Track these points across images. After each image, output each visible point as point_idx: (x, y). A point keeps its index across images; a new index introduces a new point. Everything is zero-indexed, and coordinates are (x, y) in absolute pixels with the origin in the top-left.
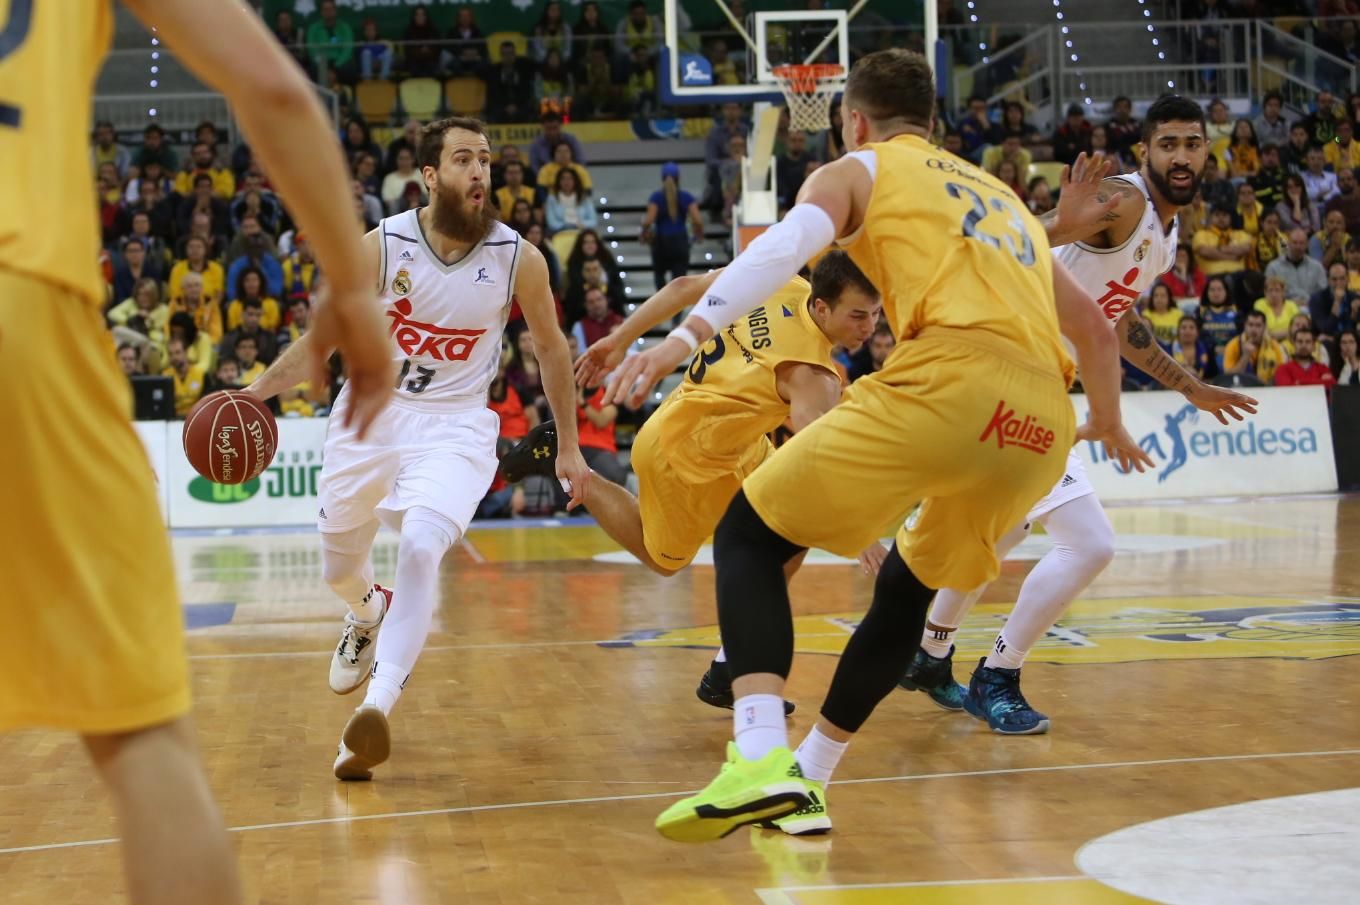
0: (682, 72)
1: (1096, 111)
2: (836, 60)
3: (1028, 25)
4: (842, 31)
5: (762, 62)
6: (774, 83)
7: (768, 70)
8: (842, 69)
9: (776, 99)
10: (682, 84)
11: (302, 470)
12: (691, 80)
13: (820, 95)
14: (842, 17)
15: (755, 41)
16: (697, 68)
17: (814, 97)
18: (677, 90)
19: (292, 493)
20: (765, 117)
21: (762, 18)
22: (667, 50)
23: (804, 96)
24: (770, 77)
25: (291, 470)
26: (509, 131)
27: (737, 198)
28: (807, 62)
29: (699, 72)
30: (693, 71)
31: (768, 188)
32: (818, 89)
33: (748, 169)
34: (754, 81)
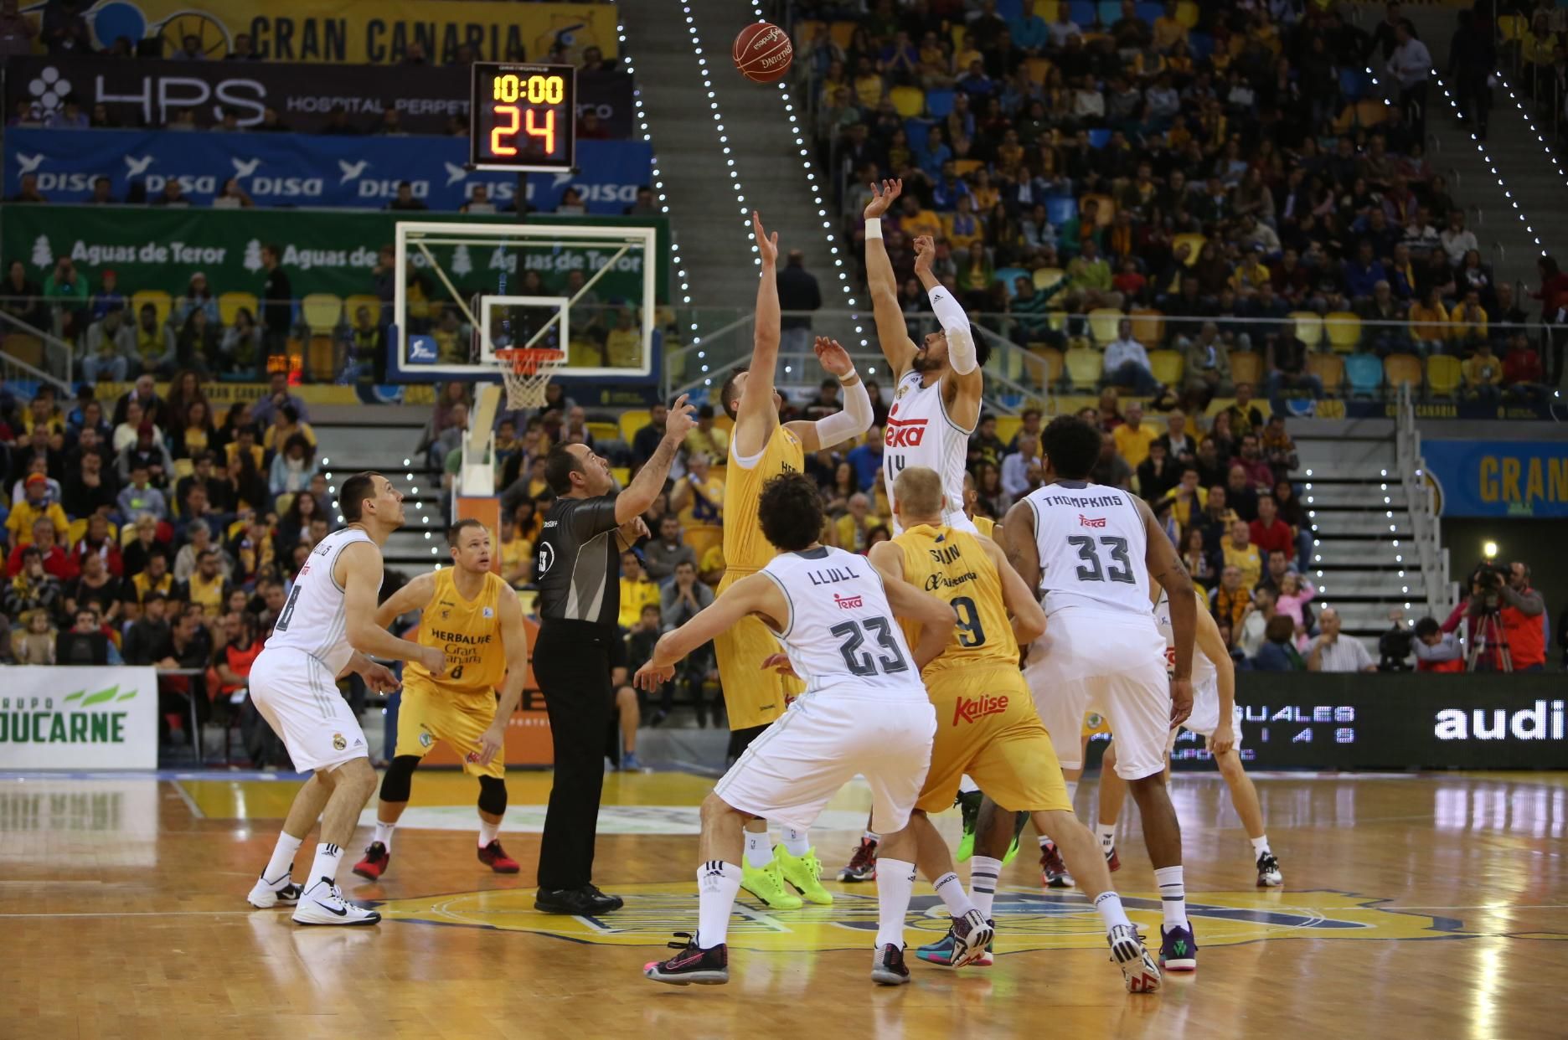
0: (409, 349)
1: (801, 395)
2: (557, 344)
3: (739, 310)
4: (564, 317)
5: (486, 343)
6: (496, 364)
7: (492, 352)
8: (562, 354)
9: (496, 379)
10: (408, 361)
11: (26, 716)
12: (417, 357)
13: (539, 378)
14: (563, 304)
15: (480, 322)
16: (423, 346)
17: (532, 379)
18: (403, 367)
19: (16, 739)
20: (486, 394)
21: (488, 301)
22: (396, 329)
23: (521, 379)
24: (492, 358)
25: (15, 716)
26: (237, 390)
27: (457, 467)
28: (529, 345)
29: (425, 350)
30: (418, 349)
31: (486, 461)
32: (539, 372)
33: (468, 443)
34: (477, 361)
